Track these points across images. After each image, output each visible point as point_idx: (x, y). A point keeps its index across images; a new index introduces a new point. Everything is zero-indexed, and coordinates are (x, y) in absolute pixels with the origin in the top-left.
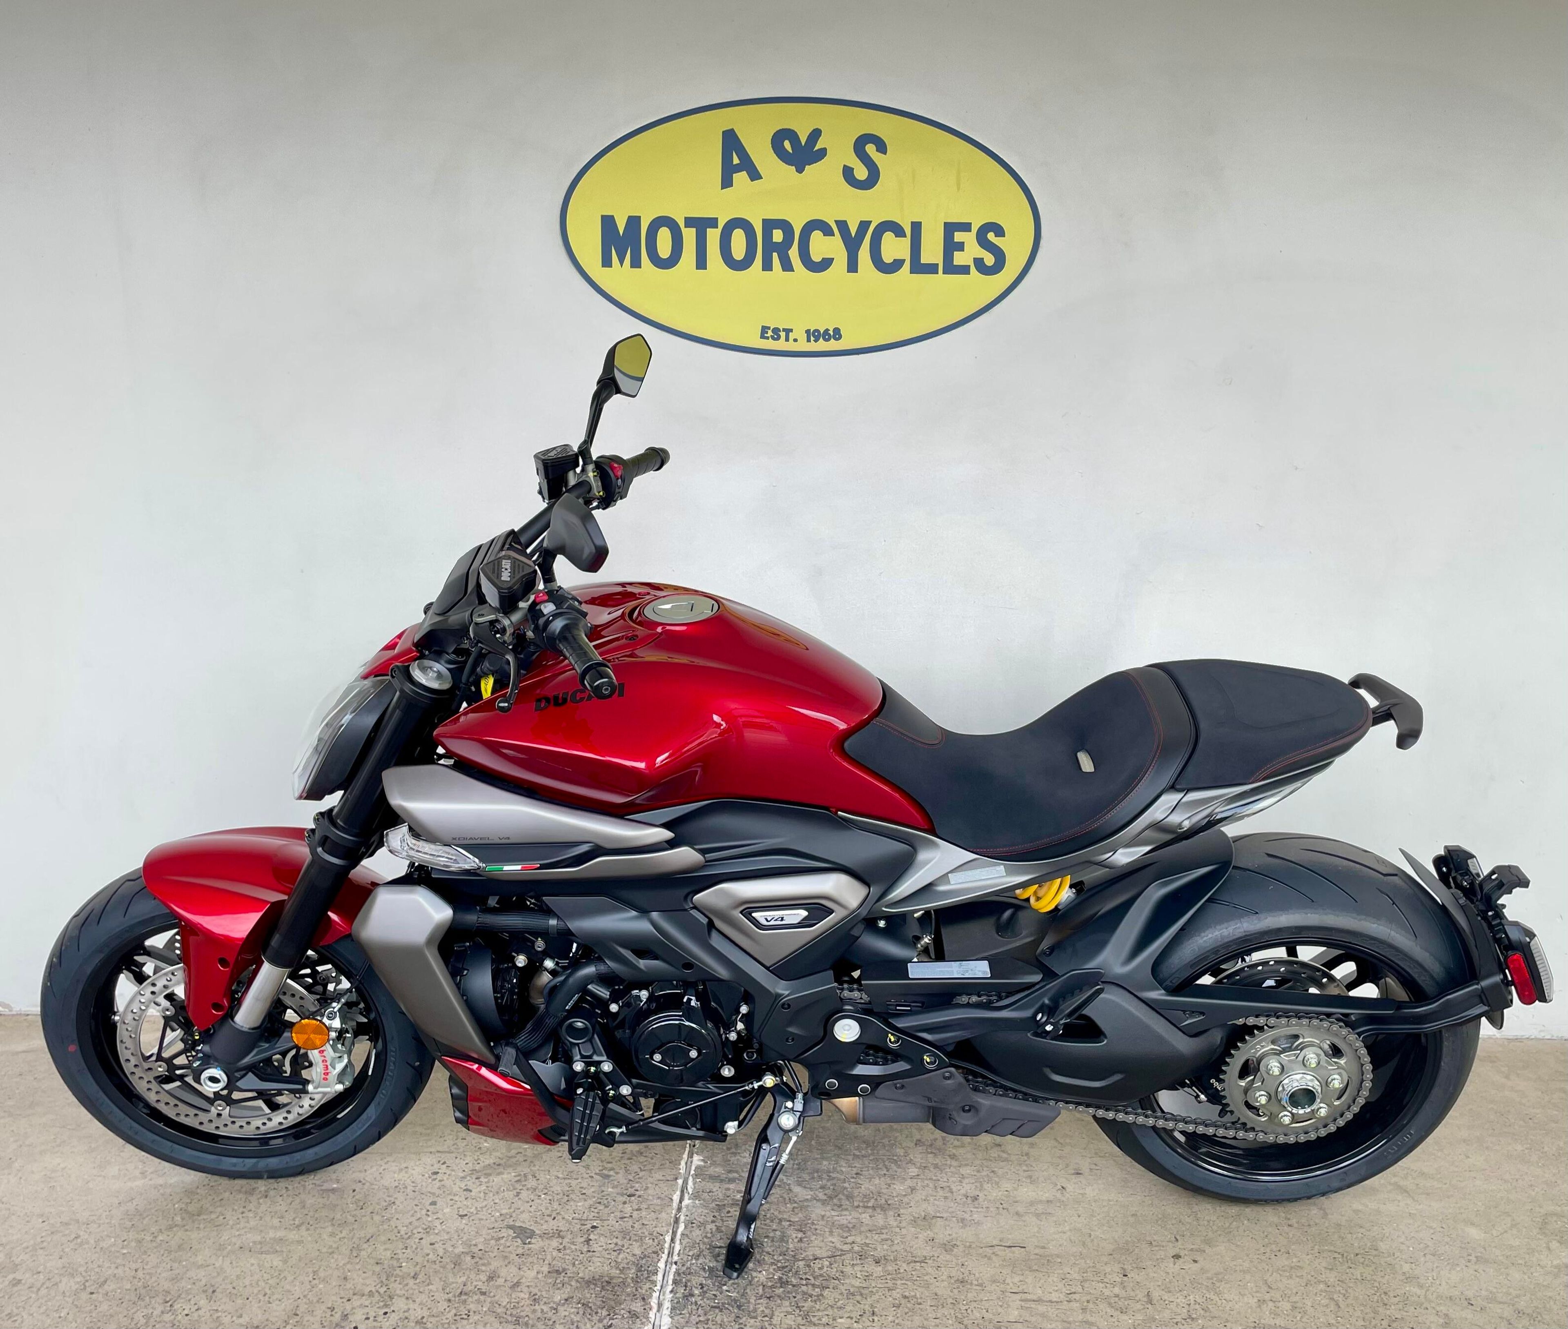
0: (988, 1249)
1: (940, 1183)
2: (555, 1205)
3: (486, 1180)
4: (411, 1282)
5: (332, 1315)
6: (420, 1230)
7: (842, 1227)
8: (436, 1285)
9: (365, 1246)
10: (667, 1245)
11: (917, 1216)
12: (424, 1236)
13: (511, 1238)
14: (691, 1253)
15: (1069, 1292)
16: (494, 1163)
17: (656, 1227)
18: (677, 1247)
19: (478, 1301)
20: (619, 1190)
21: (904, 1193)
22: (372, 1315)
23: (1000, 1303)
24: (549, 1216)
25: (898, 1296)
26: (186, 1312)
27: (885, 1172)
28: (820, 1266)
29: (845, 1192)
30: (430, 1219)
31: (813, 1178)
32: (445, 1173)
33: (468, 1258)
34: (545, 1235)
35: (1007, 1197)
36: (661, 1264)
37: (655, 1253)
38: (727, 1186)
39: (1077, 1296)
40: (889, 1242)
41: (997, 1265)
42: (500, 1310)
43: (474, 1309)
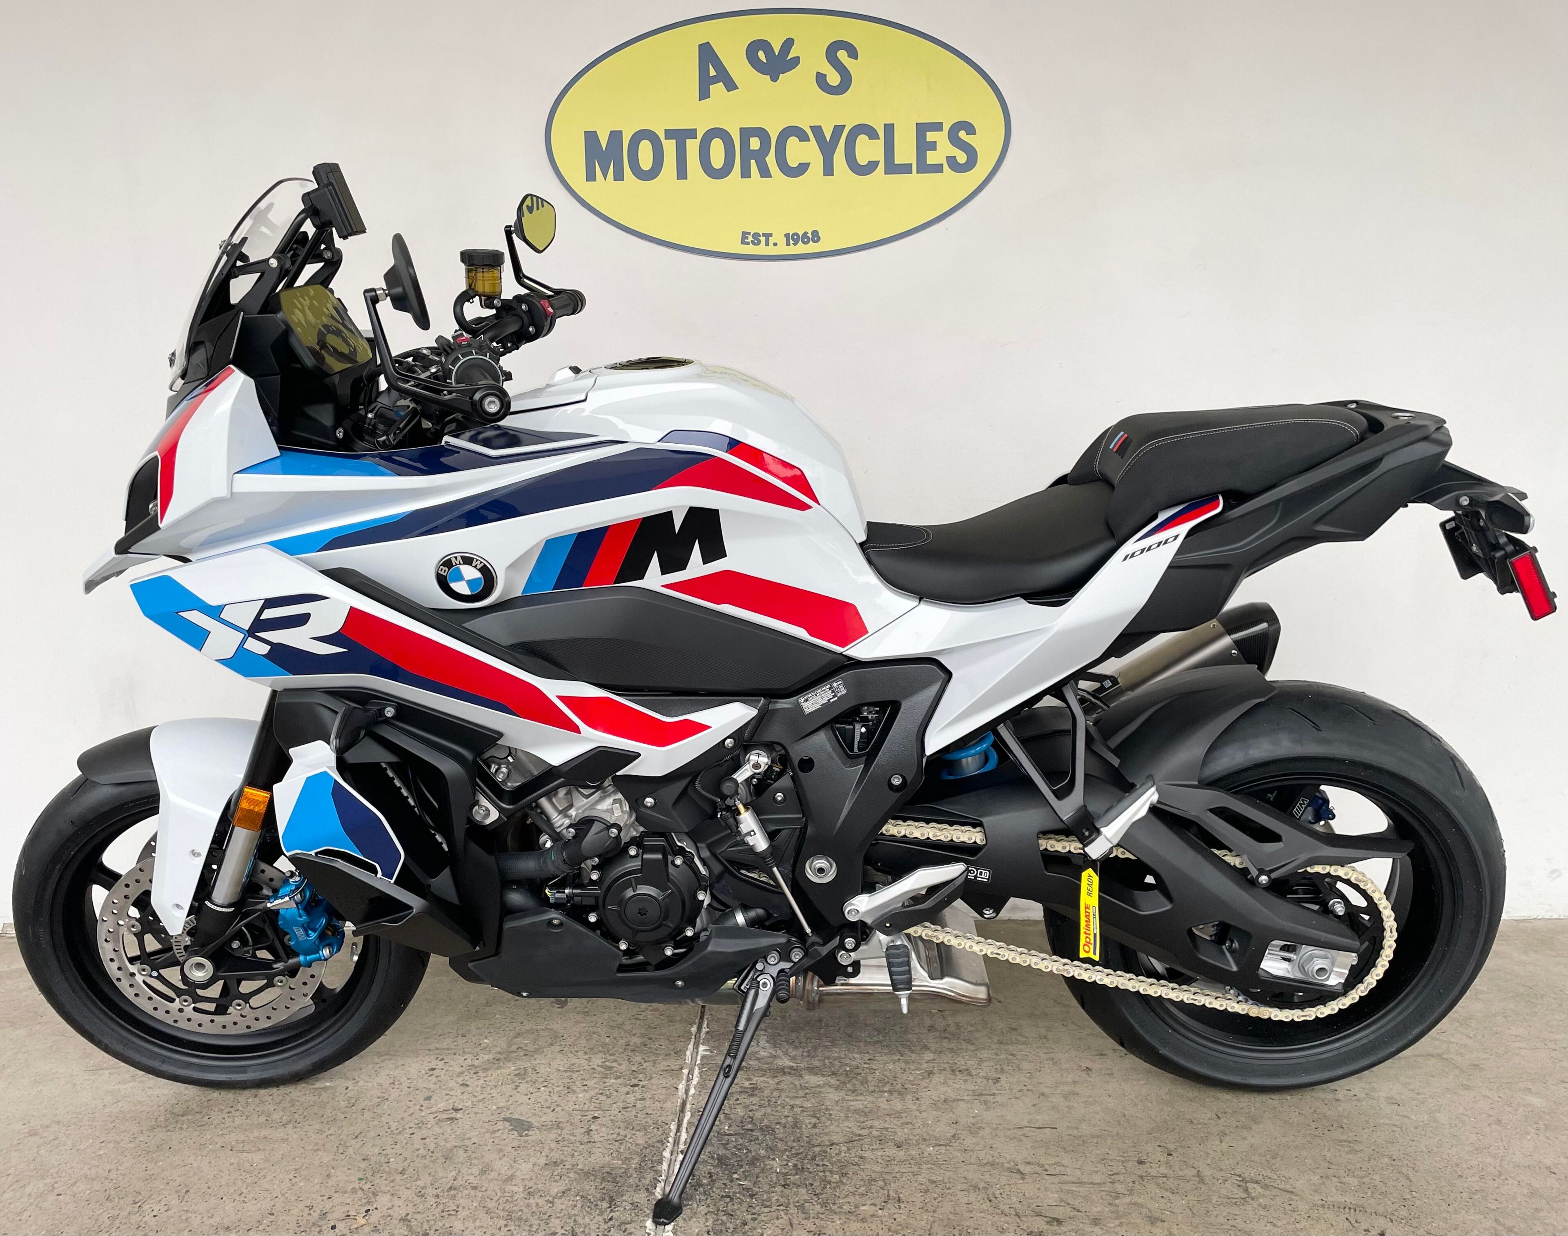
0: (1016, 1130)
1: (958, 1065)
2: (555, 1097)
3: (485, 1075)
4: (398, 1177)
5: (309, 1214)
6: (412, 1124)
7: (856, 1112)
8: (425, 1180)
9: (353, 1142)
10: (672, 1134)
11: (937, 1098)
12: (415, 1131)
13: (507, 1130)
15: (1110, 1176)
16: (494, 1058)
17: (660, 1116)
18: (683, 1135)
19: (468, 1196)
20: (622, 1080)
21: (922, 1078)
22: (352, 1212)
23: (1035, 1188)
24: (549, 1107)
25: (924, 1180)
26: (154, 1213)
27: (899, 1056)
28: (837, 1151)
29: (859, 1077)
30: (423, 1114)
32: (442, 1069)
33: (461, 1152)
34: (543, 1127)
35: (1031, 1078)
36: (667, 1154)
37: (660, 1142)
39: (1120, 1177)
40: (910, 1126)
41: (1029, 1145)
42: (491, 1205)
43: (463, 1204)
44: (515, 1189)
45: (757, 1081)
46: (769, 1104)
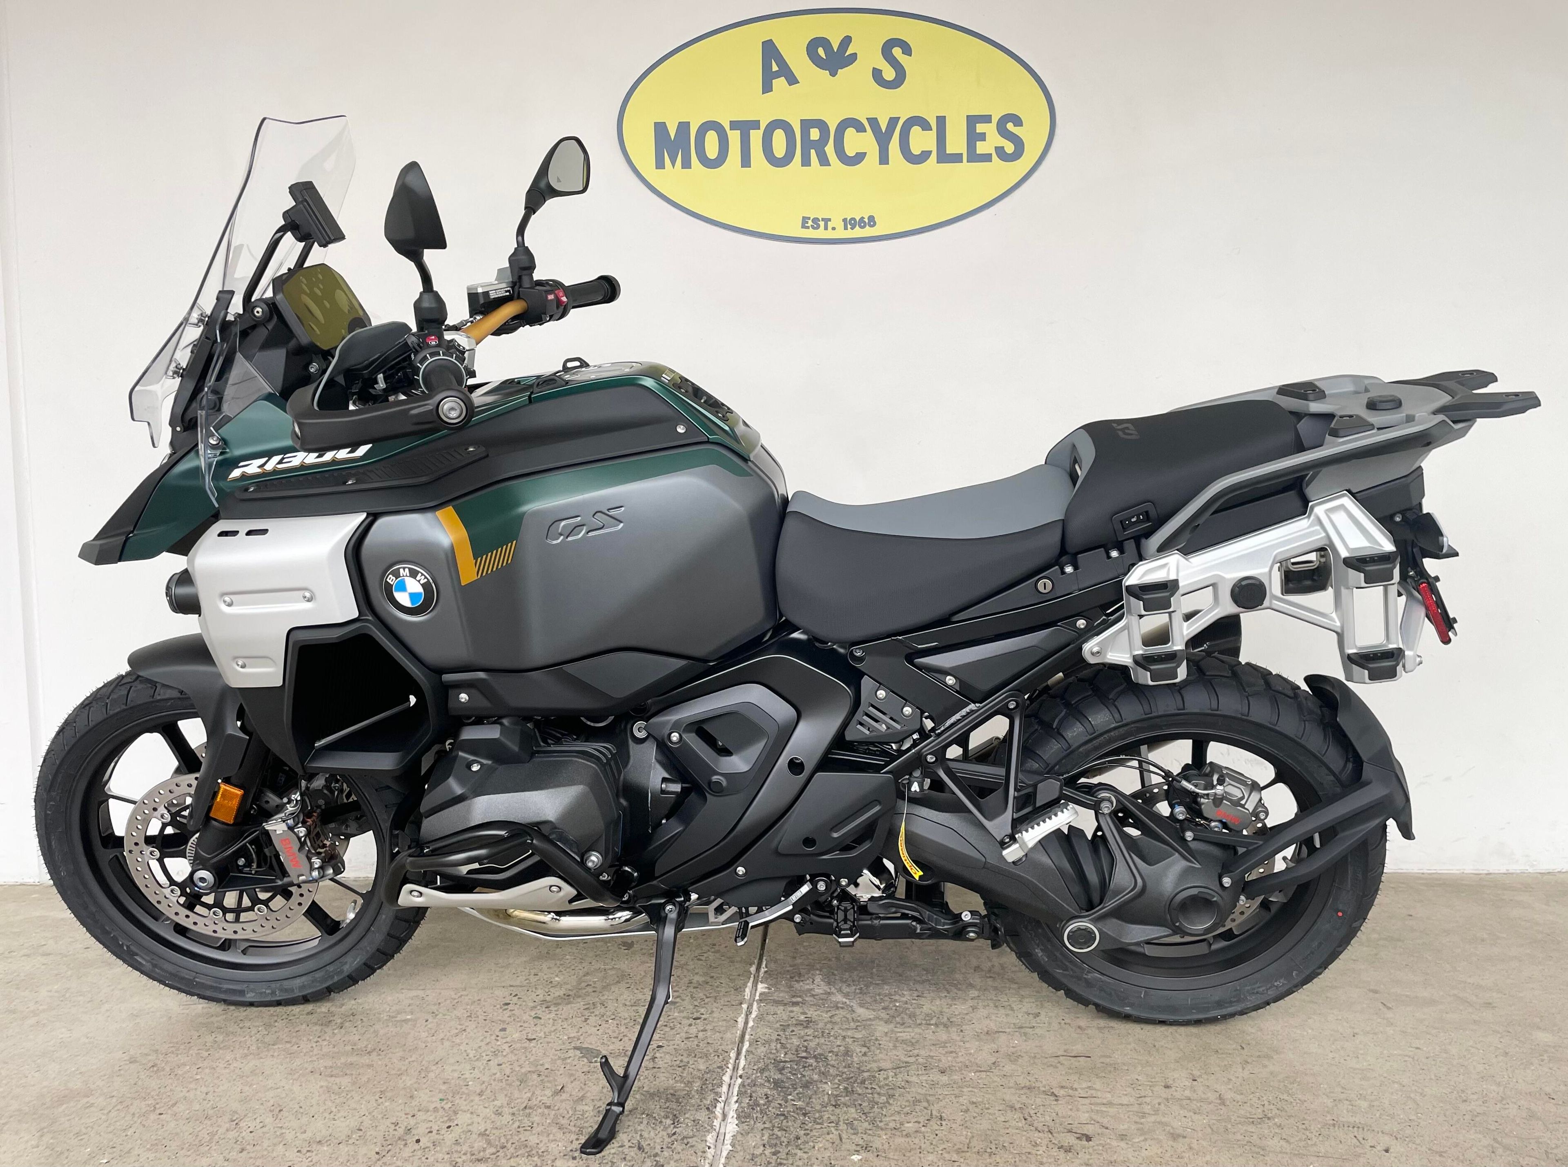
0: (1053, 1059)
1: (1001, 1002)
2: (623, 1029)
3: (556, 1009)
4: (477, 1098)
5: (395, 1130)
6: (488, 1053)
7: (904, 1042)
8: (502, 1100)
9: (434, 1067)
10: (732, 1061)
11: (980, 1030)
12: (492, 1058)
13: (577, 1057)
14: (755, 1068)
15: (1141, 1097)
16: (565, 994)
17: (720, 1045)
18: (742, 1062)
19: (543, 1114)
20: (685, 1014)
21: (966, 1012)
22: (435, 1128)
23: (1071, 1108)
24: (616, 1038)
25: (966, 1101)
26: (250, 1131)
27: (946, 994)
28: (885, 1076)
29: (908, 1012)
30: (499, 1043)
31: (875, 1000)
32: (516, 1004)
33: (535, 1076)
34: (612, 1054)
36: (726, 1078)
37: (720, 1067)
38: (791, 1009)
39: (1150, 1101)
40: (954, 1055)
41: (1064, 1072)
42: (564, 1122)
43: (537, 1121)
44: (586, 1108)
45: (811, 1014)
46: (823, 1035)
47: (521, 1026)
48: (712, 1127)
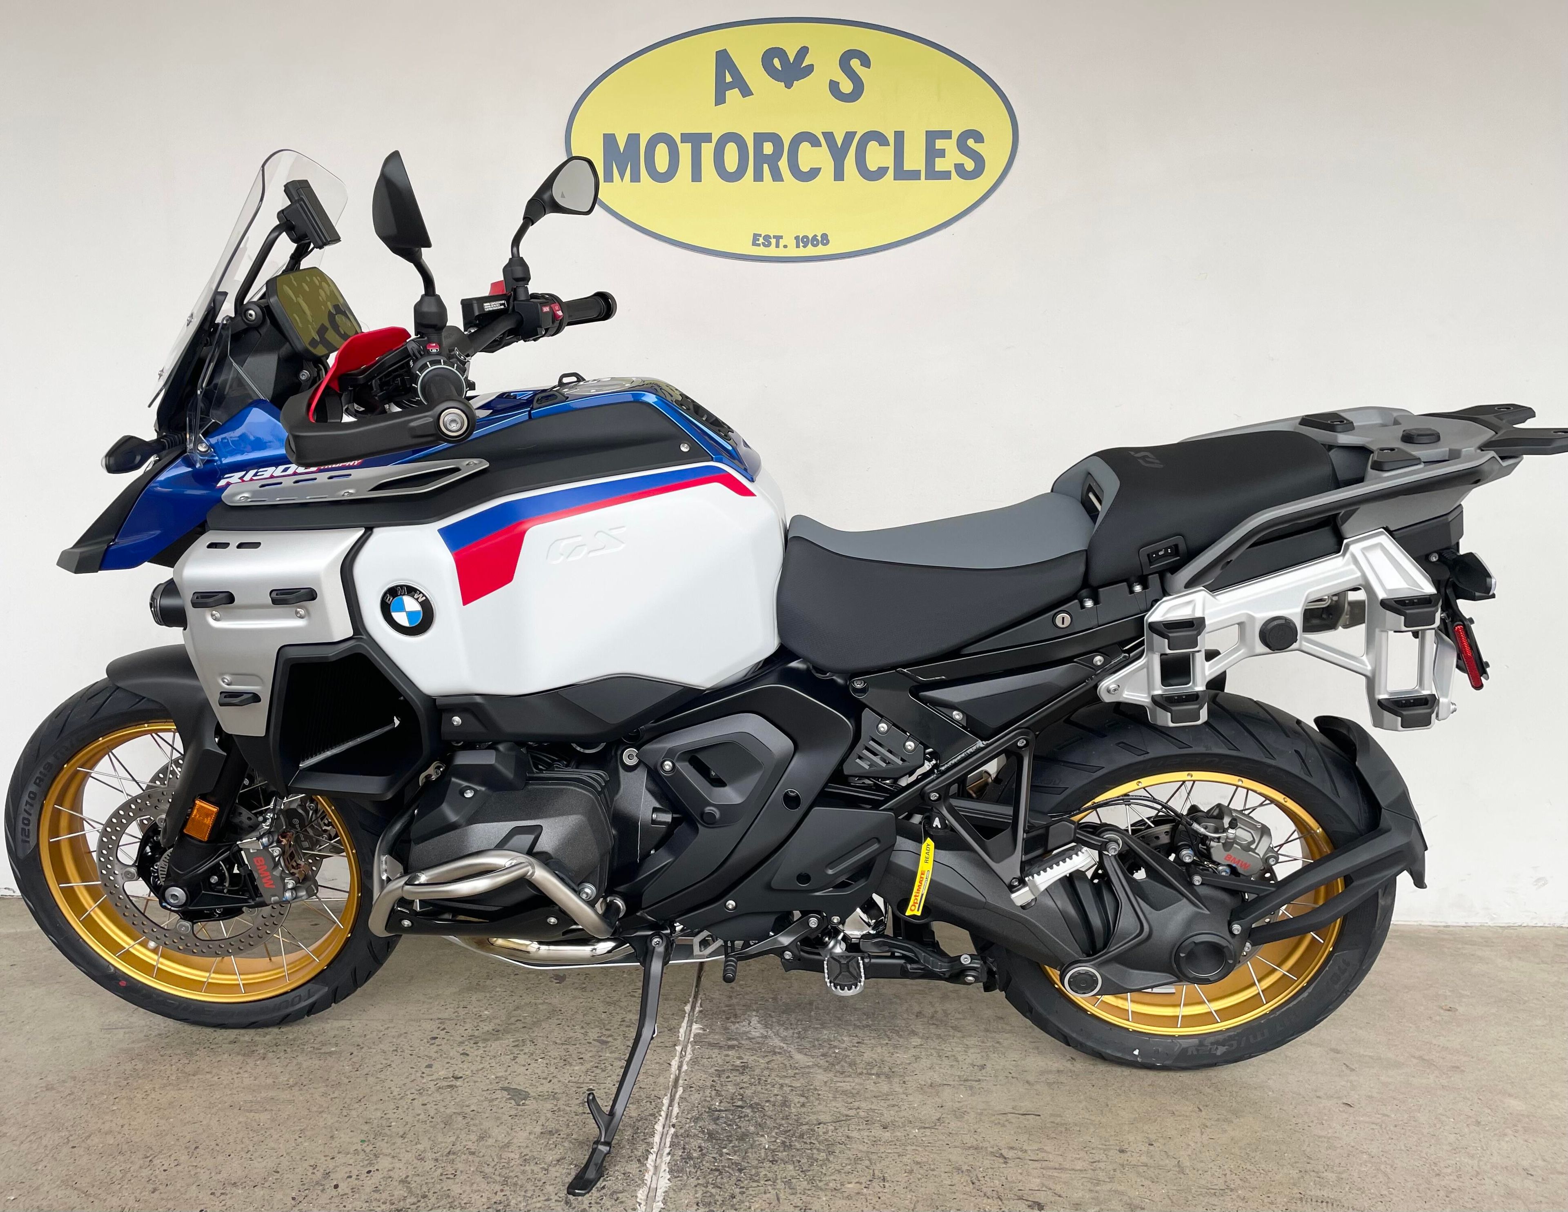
0: (1000, 1117)
1: (944, 1052)
2: (552, 1069)
3: (484, 1045)
4: (399, 1141)
5: (313, 1173)
6: (413, 1091)
7: (844, 1092)
8: (425, 1144)
9: (357, 1106)
10: (665, 1108)
11: (923, 1083)
12: (417, 1097)
13: (505, 1099)
14: (689, 1116)
15: (1092, 1161)
16: (493, 1030)
17: (653, 1090)
18: (676, 1110)
19: (467, 1161)
20: (616, 1055)
21: (908, 1062)
22: (354, 1173)
23: (1020, 1171)
24: (546, 1079)
25: (909, 1161)
26: (165, 1167)
27: (887, 1041)
28: (824, 1130)
29: (847, 1060)
30: (424, 1081)
31: (814, 1046)
32: (443, 1038)
33: (460, 1118)
34: (540, 1097)
35: (1017, 1066)
36: (659, 1127)
37: (653, 1115)
38: (727, 1052)
39: (1102, 1165)
40: (896, 1108)
41: (1012, 1132)
42: (488, 1170)
43: (460, 1169)
44: (512, 1155)
45: (748, 1059)
46: (759, 1083)
47: (448, 1063)
48: (643, 1180)
